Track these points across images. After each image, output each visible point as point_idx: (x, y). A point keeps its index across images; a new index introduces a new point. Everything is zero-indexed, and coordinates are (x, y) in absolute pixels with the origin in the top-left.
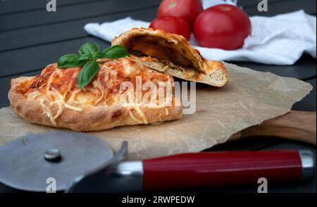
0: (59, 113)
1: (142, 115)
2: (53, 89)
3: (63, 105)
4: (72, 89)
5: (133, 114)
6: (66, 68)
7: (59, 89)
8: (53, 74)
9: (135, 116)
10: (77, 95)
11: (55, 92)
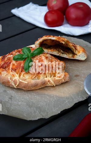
0: (17, 84)
1: (53, 83)
2: (13, 71)
3: (19, 80)
4: (21, 71)
5: (49, 83)
6: (17, 61)
7: (16, 71)
8: (12, 63)
9: (50, 84)
10: (24, 74)
11: (14, 73)
